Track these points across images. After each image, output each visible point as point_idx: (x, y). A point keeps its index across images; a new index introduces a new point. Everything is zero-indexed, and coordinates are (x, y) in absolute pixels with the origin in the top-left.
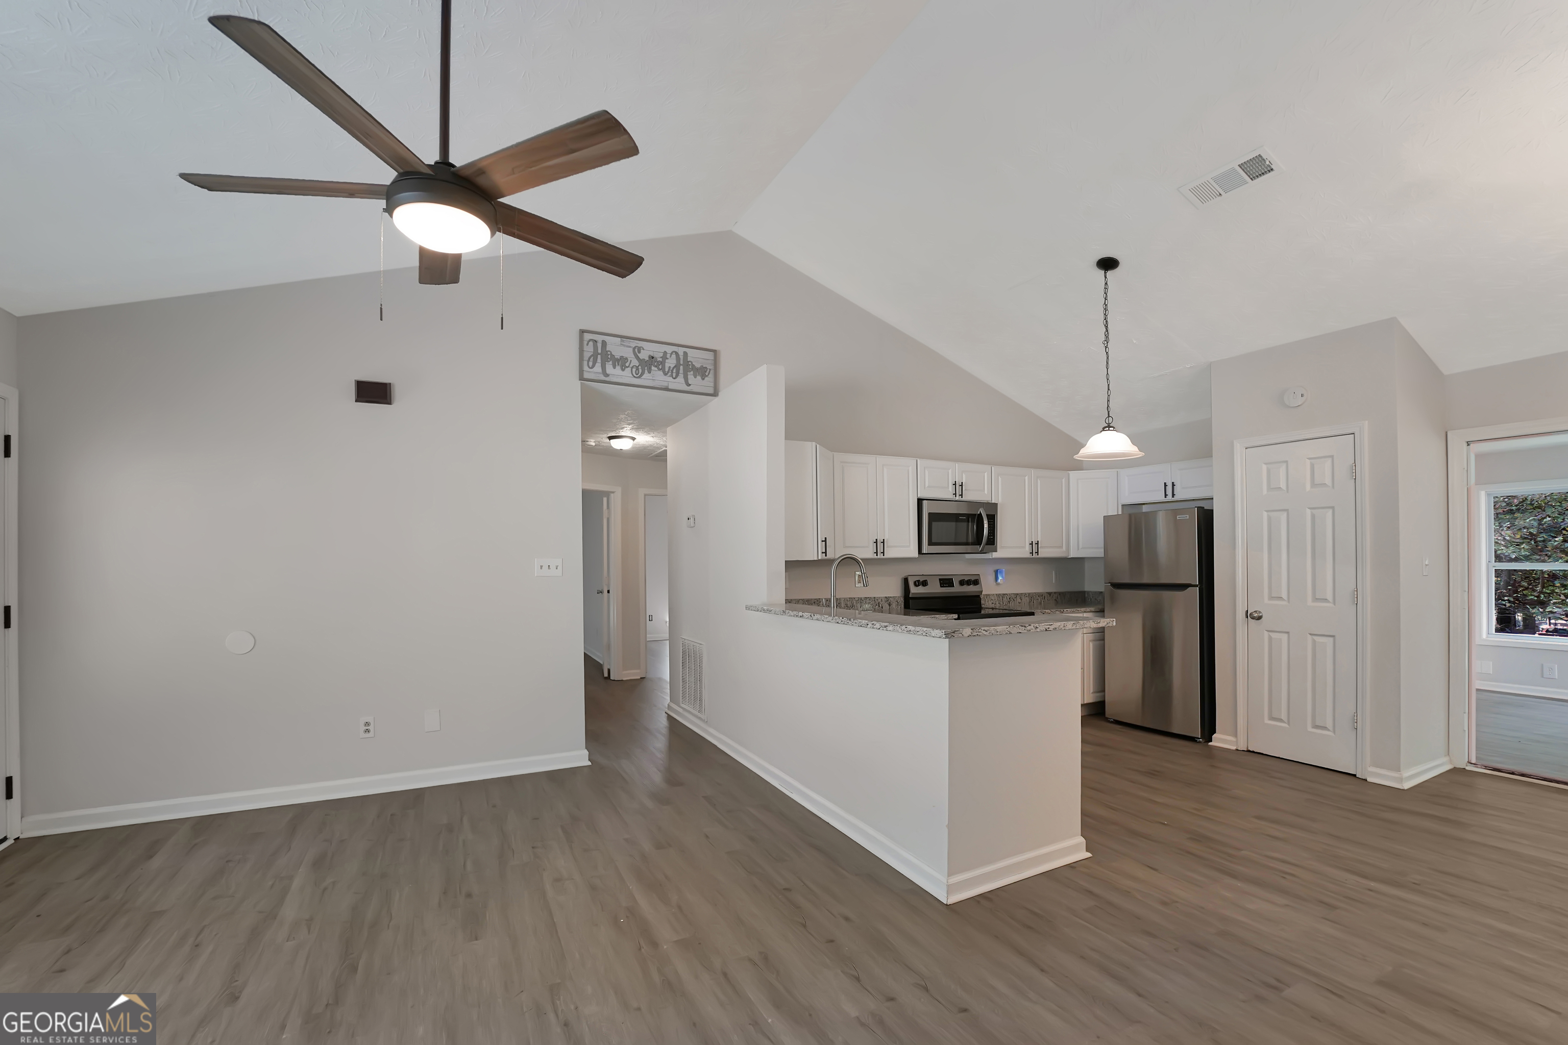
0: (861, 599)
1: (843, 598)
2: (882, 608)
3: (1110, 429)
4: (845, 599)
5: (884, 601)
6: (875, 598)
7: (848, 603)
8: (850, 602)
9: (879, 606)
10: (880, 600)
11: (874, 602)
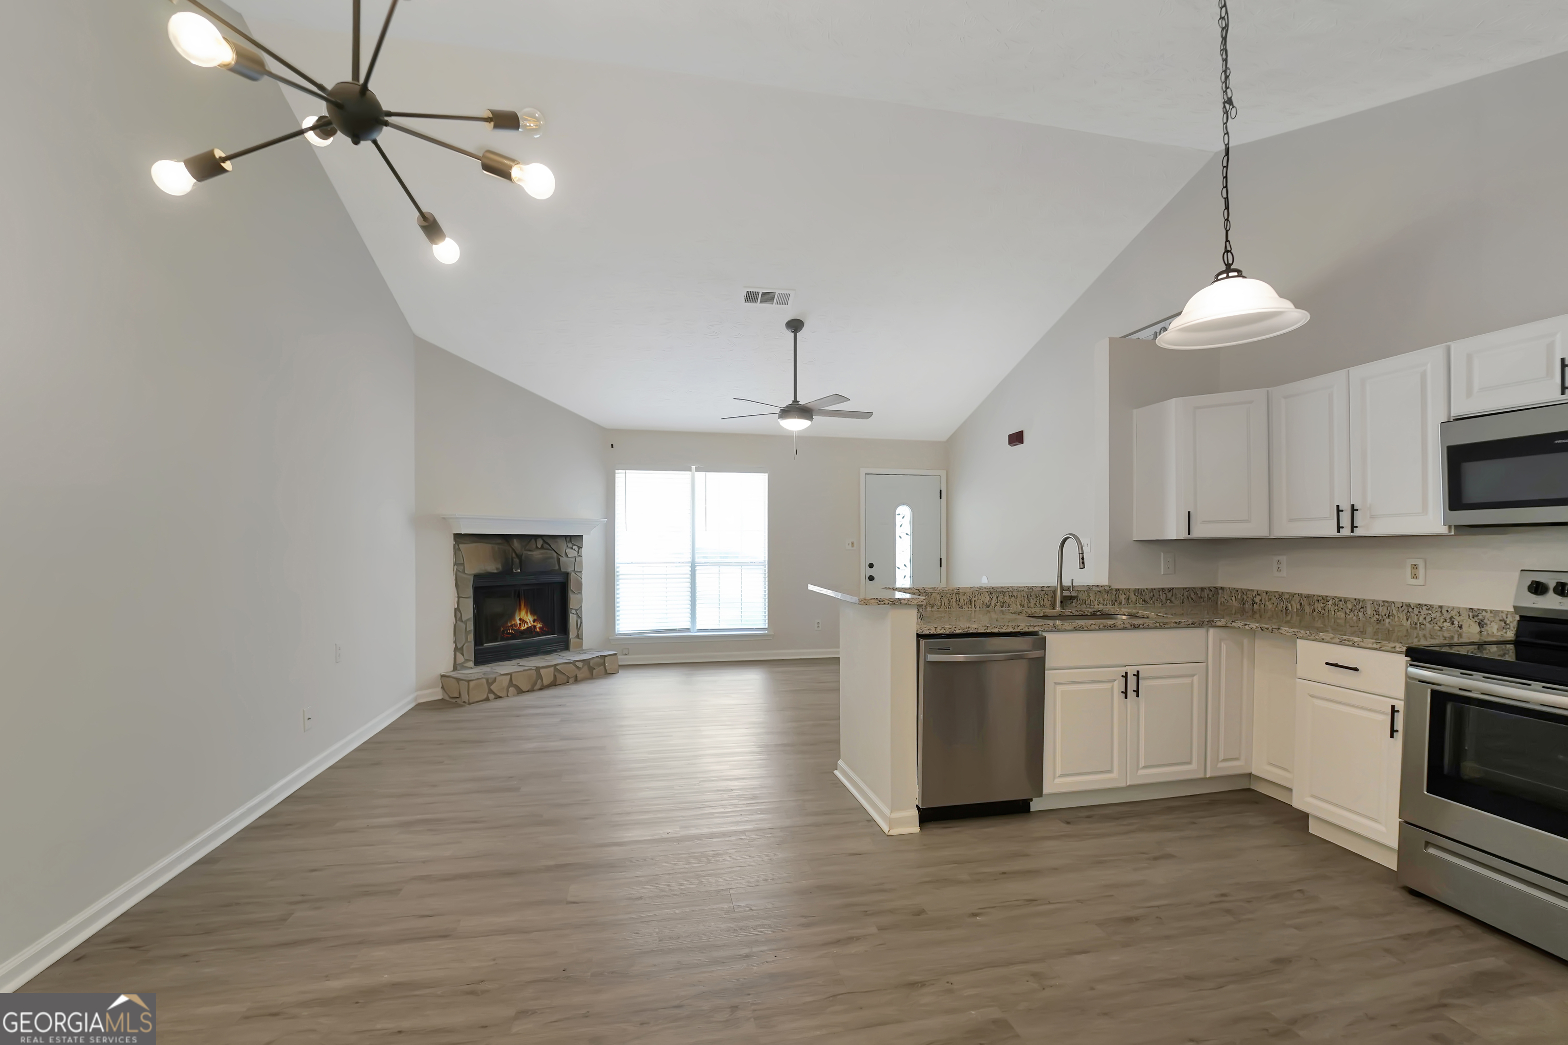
0: (1409, 605)
1: (1370, 600)
2: (1461, 627)
3: (1231, 274)
4: (1373, 602)
5: (1465, 615)
6: (1441, 607)
7: (1381, 608)
8: (1385, 608)
9: (1453, 624)
10: (1453, 613)
11: (1438, 614)
